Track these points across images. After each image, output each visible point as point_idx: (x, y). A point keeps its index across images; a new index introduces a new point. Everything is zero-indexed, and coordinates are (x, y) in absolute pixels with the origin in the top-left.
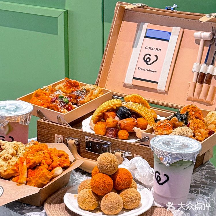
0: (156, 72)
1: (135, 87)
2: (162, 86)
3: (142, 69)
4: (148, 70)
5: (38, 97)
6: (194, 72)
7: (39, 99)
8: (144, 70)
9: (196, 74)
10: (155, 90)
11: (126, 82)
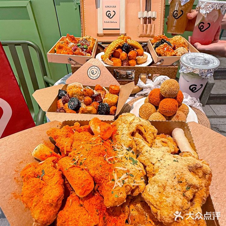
0: (116, 22)
1: (105, 35)
2: (122, 31)
3: (107, 22)
4: (111, 22)
5: (61, 49)
6: (140, 18)
7: (63, 50)
8: (109, 22)
9: (141, 19)
10: (118, 35)
11: (99, 33)
